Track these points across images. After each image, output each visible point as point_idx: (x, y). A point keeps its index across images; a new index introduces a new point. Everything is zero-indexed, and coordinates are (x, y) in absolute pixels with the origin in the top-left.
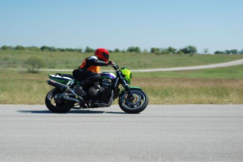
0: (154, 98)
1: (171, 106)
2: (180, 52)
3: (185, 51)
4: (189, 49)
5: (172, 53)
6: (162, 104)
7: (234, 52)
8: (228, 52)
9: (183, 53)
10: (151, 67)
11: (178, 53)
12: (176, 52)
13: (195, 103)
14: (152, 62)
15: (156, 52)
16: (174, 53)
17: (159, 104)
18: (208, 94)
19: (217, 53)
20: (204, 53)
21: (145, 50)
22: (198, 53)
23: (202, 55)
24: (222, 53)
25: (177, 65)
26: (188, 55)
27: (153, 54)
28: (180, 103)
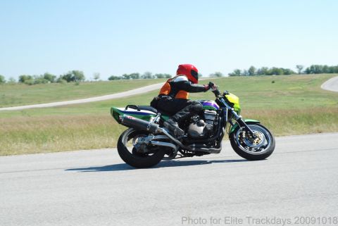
0: (26, 146)
1: (51, 155)
2: (61, 80)
3: (68, 78)
4: (73, 75)
5: (49, 82)
6: (38, 153)
7: (135, 76)
8: (127, 77)
9: (65, 81)
10: (20, 103)
11: (59, 81)
12: (55, 79)
13: (85, 149)
14: (22, 95)
15: (26, 81)
16: (52, 82)
17: (34, 153)
18: (103, 135)
19: (112, 78)
20: (94, 80)
21: (11, 79)
22: (86, 80)
23: (91, 82)
24: (119, 78)
25: (58, 99)
26: (72, 83)
27: (23, 84)
28: (64, 149)
